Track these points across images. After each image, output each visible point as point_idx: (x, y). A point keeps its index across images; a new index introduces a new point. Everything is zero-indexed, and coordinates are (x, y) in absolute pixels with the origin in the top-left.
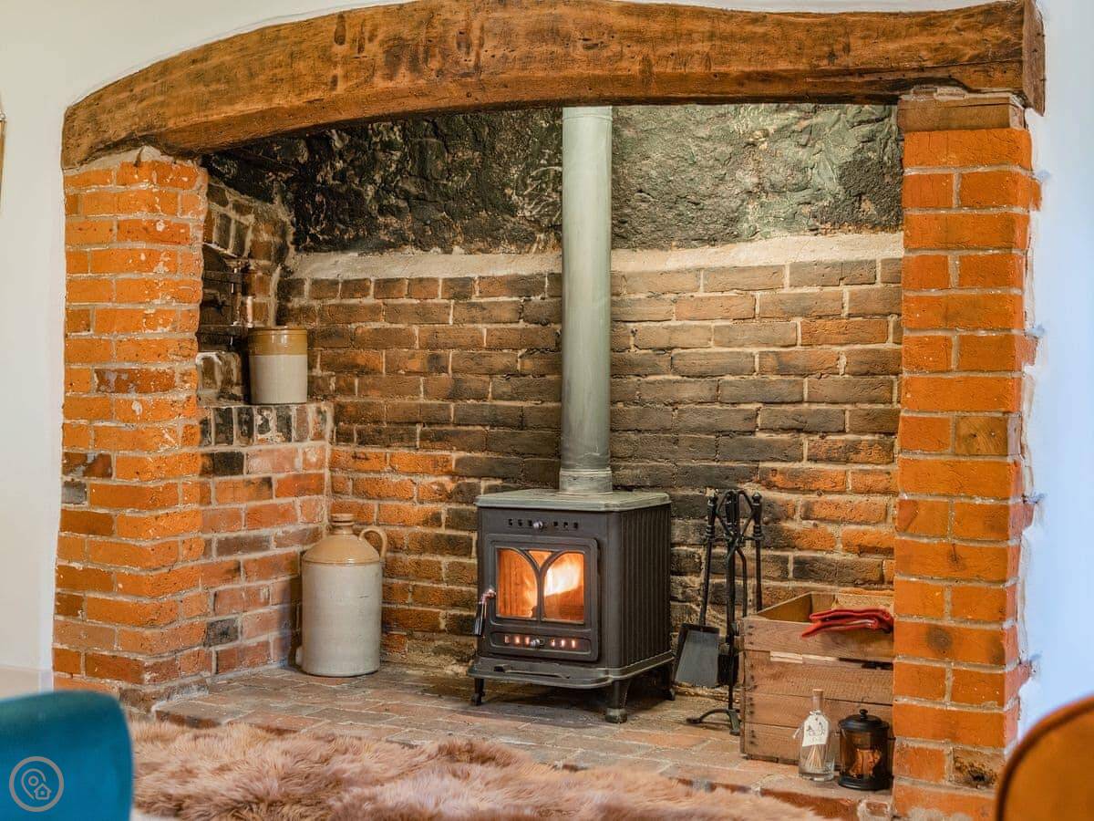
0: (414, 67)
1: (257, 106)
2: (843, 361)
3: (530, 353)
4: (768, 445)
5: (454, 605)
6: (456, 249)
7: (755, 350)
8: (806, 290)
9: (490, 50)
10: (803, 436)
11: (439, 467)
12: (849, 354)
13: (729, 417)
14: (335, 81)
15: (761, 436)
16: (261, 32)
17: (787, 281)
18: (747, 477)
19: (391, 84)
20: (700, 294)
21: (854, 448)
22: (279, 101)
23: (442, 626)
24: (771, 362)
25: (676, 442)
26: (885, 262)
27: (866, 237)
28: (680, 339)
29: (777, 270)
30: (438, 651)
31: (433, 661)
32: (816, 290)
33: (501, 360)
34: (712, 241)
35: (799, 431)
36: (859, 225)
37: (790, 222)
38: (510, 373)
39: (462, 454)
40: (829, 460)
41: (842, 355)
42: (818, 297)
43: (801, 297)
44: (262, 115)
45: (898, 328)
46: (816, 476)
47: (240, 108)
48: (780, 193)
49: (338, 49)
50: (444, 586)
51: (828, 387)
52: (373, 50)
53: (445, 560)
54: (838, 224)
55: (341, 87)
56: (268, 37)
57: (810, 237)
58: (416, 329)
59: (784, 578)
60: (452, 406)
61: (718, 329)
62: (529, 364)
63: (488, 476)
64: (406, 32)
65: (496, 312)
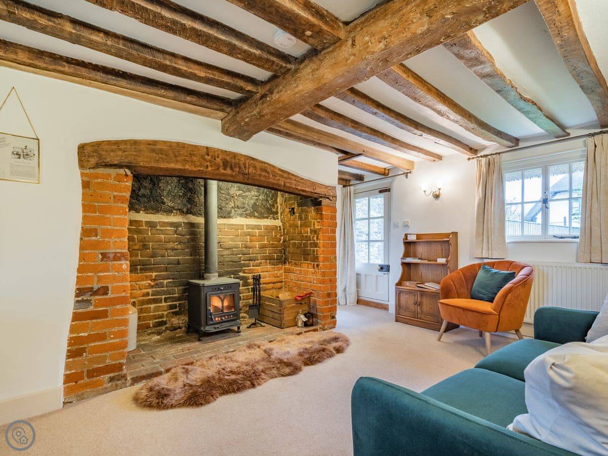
0: (232, 168)
1: (179, 166)
2: (257, 245)
3: (180, 243)
4: (244, 264)
5: (156, 319)
6: (141, 212)
7: (240, 243)
8: (249, 230)
9: (251, 170)
10: (251, 262)
11: (147, 278)
12: (259, 244)
13: (235, 258)
14: (207, 166)
15: (242, 262)
16: (178, 143)
17: (245, 228)
18: (240, 271)
19: (225, 172)
20: (226, 230)
21: (261, 263)
22: (187, 167)
23: (151, 326)
24: (243, 245)
25: (224, 265)
26: (263, 225)
27: (256, 220)
28: (223, 240)
29: (243, 225)
30: (149, 334)
31: (148, 337)
32: (251, 230)
33: (171, 245)
34: (225, 217)
35: (250, 260)
36: (255, 217)
37: (241, 215)
38: (173, 249)
39: (157, 273)
40: (257, 266)
41: (257, 244)
42: (252, 232)
43: (249, 232)
44: (180, 170)
45: (267, 239)
46: (254, 270)
47: (172, 166)
48: (239, 208)
49: (207, 157)
50: (152, 314)
51: (255, 250)
52: (218, 160)
53: (152, 306)
54: (251, 216)
55: (210, 169)
56: (181, 146)
57: (245, 219)
58: (136, 236)
59: (249, 292)
60: (152, 259)
61: (231, 238)
62: (179, 247)
63: (167, 279)
64: (228, 158)
65: (167, 232)
